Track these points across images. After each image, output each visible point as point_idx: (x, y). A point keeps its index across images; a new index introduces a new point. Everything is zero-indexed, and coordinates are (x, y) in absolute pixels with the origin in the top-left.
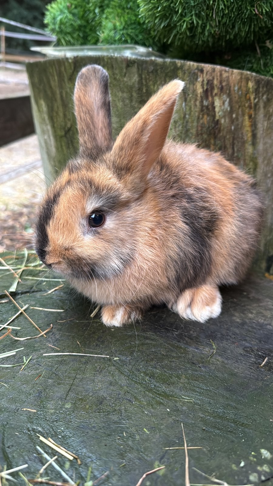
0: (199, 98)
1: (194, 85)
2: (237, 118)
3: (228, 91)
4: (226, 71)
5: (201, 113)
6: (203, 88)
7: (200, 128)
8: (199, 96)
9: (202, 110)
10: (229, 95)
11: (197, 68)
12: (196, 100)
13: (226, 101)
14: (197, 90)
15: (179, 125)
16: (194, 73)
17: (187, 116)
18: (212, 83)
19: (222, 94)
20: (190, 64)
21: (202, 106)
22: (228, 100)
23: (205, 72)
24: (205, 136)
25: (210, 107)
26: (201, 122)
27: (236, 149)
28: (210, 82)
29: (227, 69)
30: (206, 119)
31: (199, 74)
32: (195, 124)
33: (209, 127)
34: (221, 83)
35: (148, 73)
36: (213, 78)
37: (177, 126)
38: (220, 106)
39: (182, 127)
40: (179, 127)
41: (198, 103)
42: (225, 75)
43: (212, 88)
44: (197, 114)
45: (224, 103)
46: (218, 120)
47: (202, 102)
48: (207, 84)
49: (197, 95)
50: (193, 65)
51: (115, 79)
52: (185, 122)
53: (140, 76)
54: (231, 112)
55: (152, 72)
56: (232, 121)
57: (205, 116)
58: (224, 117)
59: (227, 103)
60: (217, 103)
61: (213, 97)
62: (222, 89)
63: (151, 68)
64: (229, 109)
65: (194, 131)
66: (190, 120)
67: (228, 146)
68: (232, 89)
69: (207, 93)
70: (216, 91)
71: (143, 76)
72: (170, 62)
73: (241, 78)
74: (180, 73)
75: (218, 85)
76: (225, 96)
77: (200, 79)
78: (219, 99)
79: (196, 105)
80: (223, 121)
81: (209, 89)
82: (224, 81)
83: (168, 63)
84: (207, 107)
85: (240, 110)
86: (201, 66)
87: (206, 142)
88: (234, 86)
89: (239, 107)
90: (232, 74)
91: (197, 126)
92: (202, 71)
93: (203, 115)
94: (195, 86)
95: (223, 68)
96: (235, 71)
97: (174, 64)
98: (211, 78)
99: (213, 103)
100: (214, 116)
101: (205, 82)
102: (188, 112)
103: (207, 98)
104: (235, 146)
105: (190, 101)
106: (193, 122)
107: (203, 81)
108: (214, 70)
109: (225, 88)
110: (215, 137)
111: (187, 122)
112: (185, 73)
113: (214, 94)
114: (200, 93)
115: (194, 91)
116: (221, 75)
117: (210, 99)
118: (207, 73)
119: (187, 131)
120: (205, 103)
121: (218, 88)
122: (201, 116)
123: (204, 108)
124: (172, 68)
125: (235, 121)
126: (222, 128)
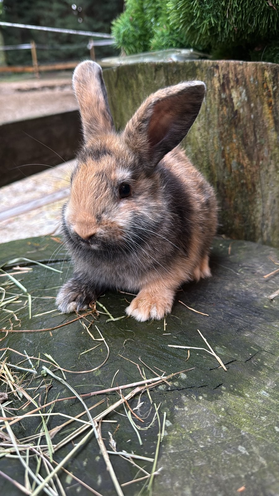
0: (217, 92)
1: (211, 80)
2: (256, 107)
3: (243, 83)
4: (240, 65)
5: (220, 106)
6: (220, 82)
7: (221, 119)
8: (217, 89)
9: (221, 103)
10: (245, 86)
11: (213, 65)
12: (215, 94)
13: (242, 92)
14: (215, 85)
15: (202, 118)
16: (210, 70)
17: (208, 109)
18: (228, 77)
19: (238, 86)
20: (206, 63)
21: (221, 99)
22: (244, 91)
23: (220, 68)
24: (226, 126)
25: (228, 99)
26: (222, 113)
27: (258, 136)
28: (226, 76)
29: (241, 62)
30: (225, 111)
31: (215, 70)
32: (216, 115)
33: (229, 118)
34: (236, 76)
35: (173, 74)
36: (229, 73)
37: (200, 119)
38: (238, 97)
39: (205, 120)
40: (202, 119)
41: (216, 96)
42: (239, 68)
43: (228, 82)
44: (217, 106)
45: (241, 94)
46: (237, 111)
47: (220, 95)
48: (223, 78)
49: (215, 90)
50: (209, 63)
51: (148, 82)
52: (207, 114)
53: (167, 77)
54: (249, 102)
55: (176, 73)
56: (251, 110)
57: (225, 108)
58: (242, 107)
59: (244, 94)
60: (234, 94)
61: (229, 90)
62: (237, 81)
63: (175, 69)
64: (246, 99)
65: (215, 122)
66: (211, 113)
67: (250, 133)
68: (247, 80)
69: (224, 87)
70: (232, 84)
71: (169, 78)
72: (190, 63)
73: (256, 69)
74: (199, 72)
75: (233, 79)
76: (241, 88)
77: (216, 75)
78: (236, 91)
79: (215, 99)
80: (241, 111)
81: (226, 83)
82: (239, 74)
83: (188, 64)
84: (225, 99)
85: (258, 99)
86: (216, 62)
87: (227, 131)
88: (250, 77)
89: (257, 96)
90: (246, 66)
91: (218, 118)
92: (217, 67)
93: (222, 107)
94: (212, 82)
95: (237, 62)
96: (249, 63)
97: (193, 63)
98: (226, 73)
99: (230, 95)
100: (233, 107)
101: (221, 77)
102: (209, 106)
103: (224, 91)
104: (257, 133)
105: (210, 95)
106: (214, 114)
107: (219, 76)
108: (228, 65)
109: (240, 80)
110: (236, 126)
111: (209, 115)
112: (202, 71)
113: (230, 87)
114: (218, 87)
115: (212, 86)
116: (235, 69)
117: (227, 91)
118: (222, 69)
119: (210, 122)
120: (223, 96)
121: (234, 81)
122: (220, 108)
123: (223, 101)
124: (191, 67)
125: (254, 109)
126: (241, 117)
